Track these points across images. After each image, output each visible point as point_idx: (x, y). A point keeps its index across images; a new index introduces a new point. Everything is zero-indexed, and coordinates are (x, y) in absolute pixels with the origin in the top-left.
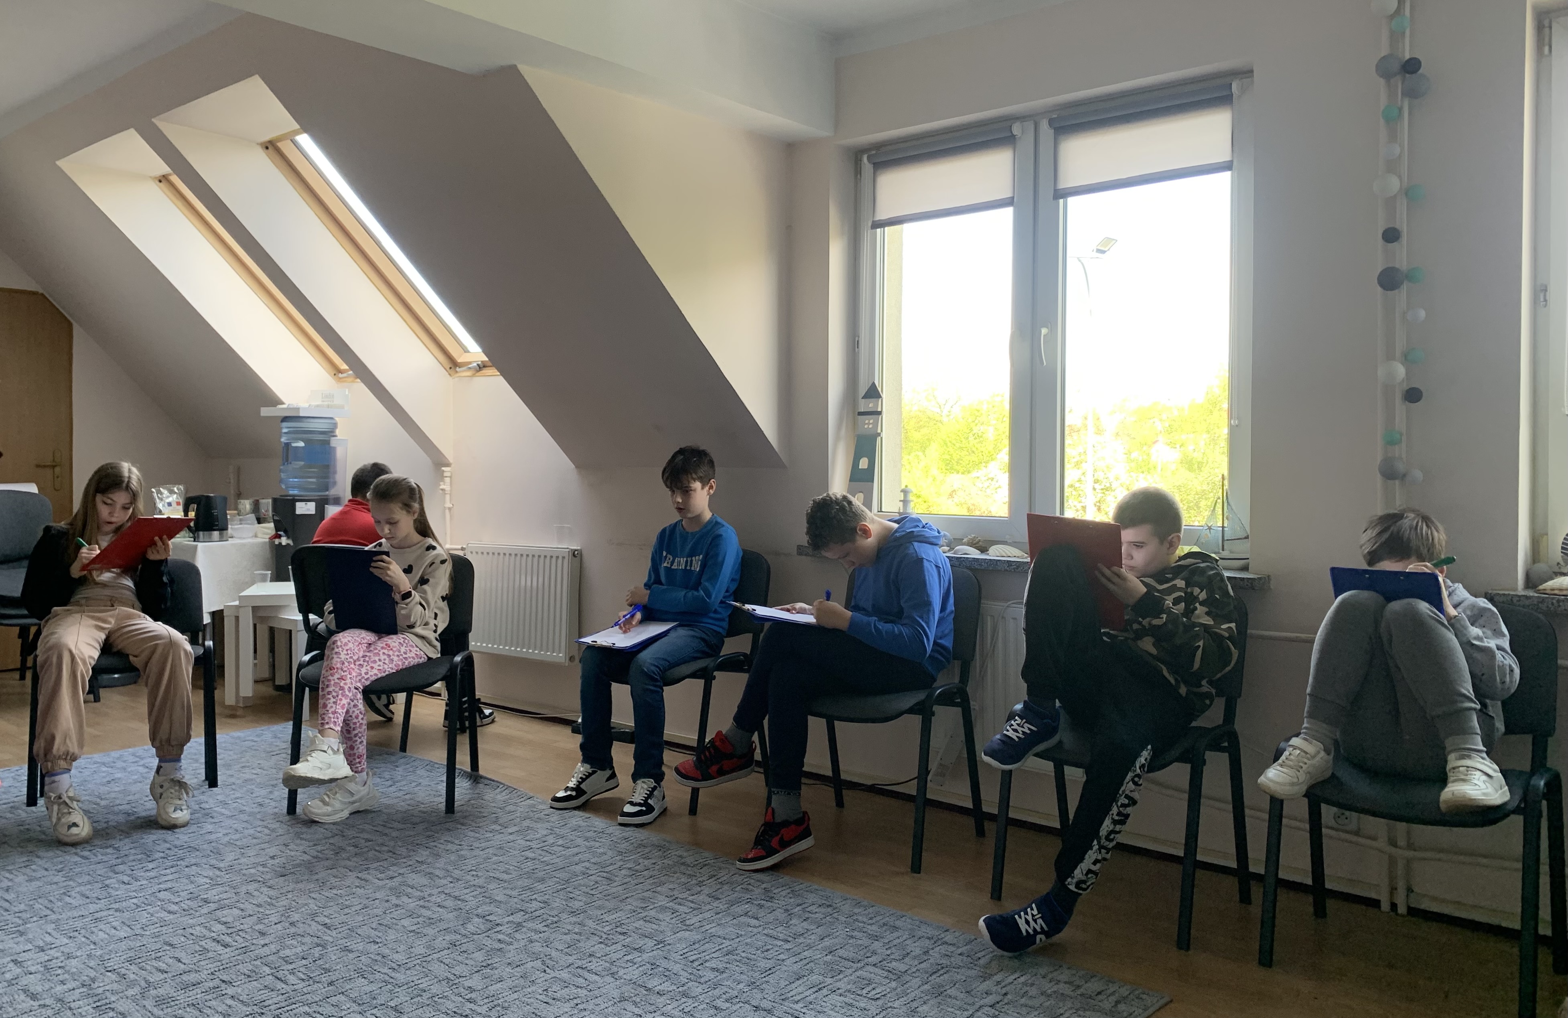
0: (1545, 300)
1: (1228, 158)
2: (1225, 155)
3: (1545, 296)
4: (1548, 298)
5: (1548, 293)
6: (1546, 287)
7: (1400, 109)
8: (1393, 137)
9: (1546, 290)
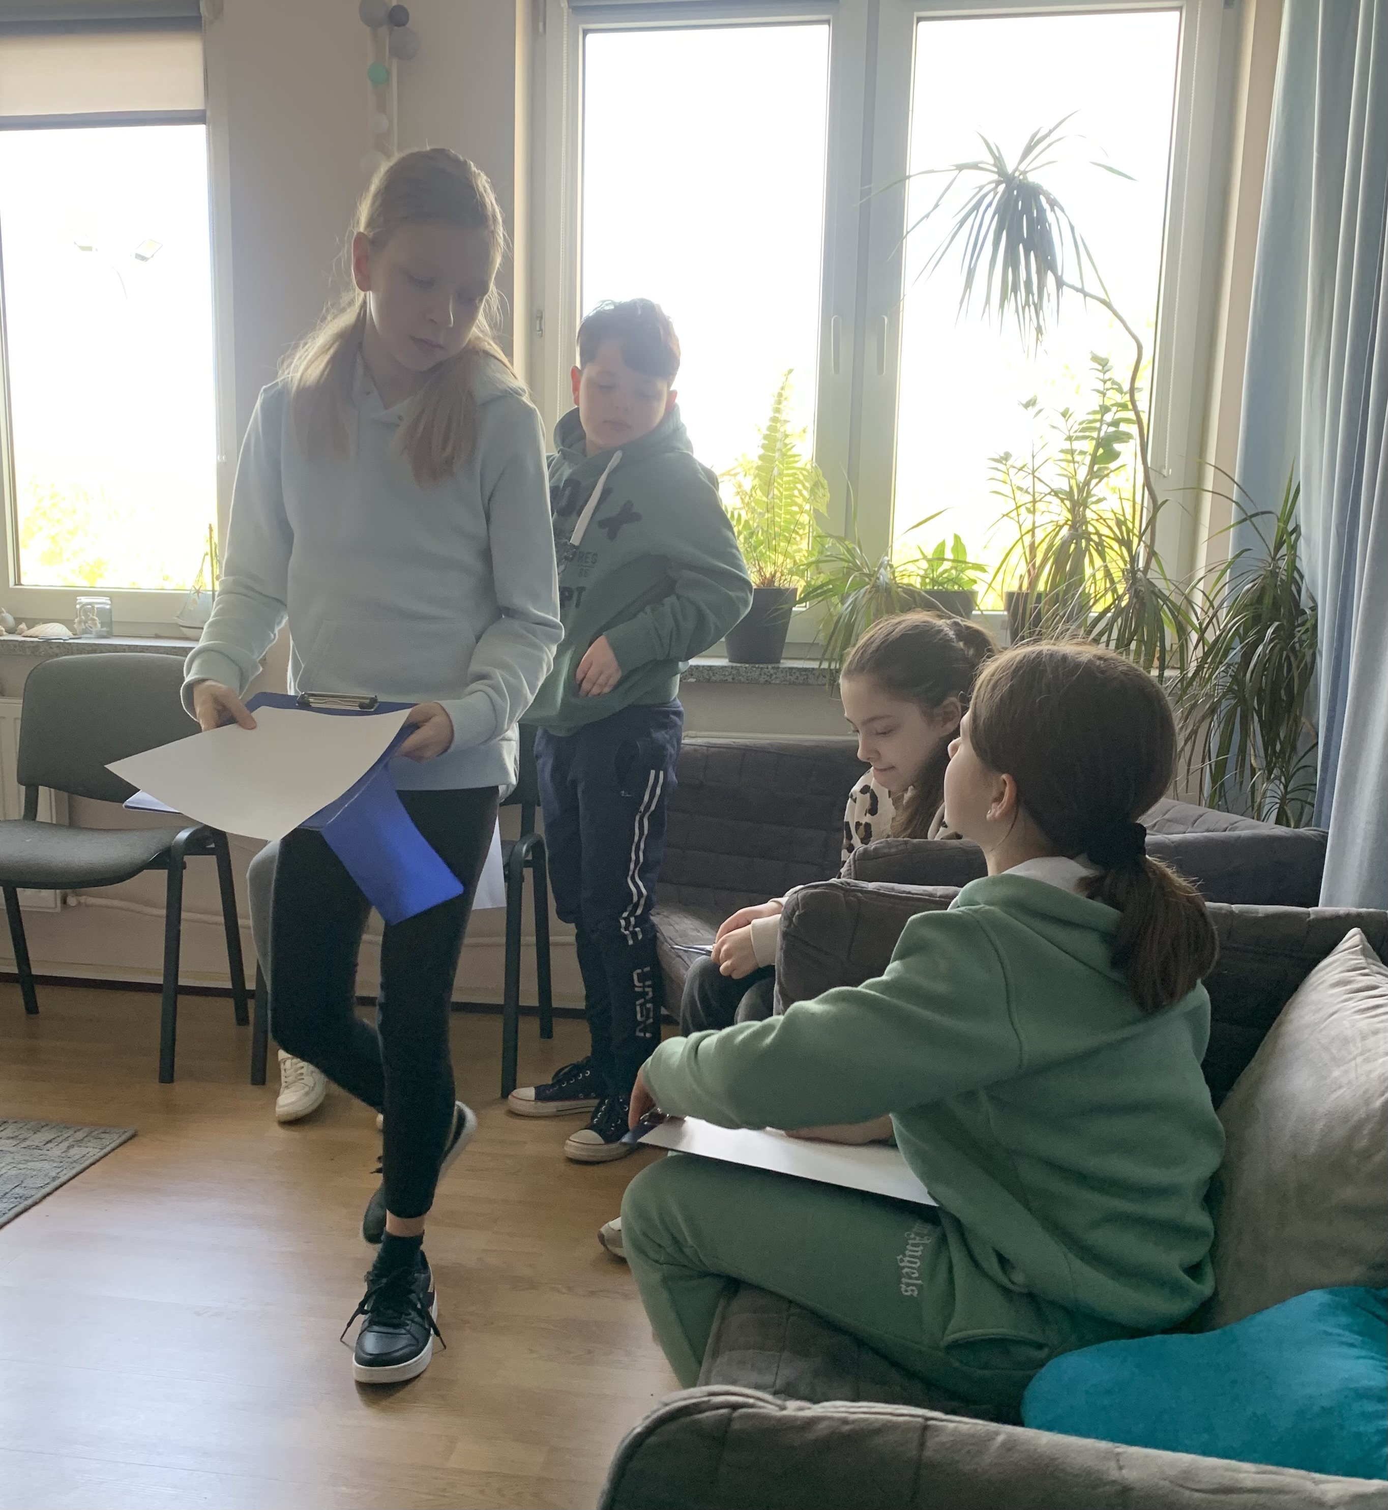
0: (541, 330)
1: (200, 107)
2: (196, 103)
3: (540, 323)
4: (543, 328)
5: (543, 321)
6: (542, 313)
7: (389, 72)
8: (382, 107)
9: (541, 318)
